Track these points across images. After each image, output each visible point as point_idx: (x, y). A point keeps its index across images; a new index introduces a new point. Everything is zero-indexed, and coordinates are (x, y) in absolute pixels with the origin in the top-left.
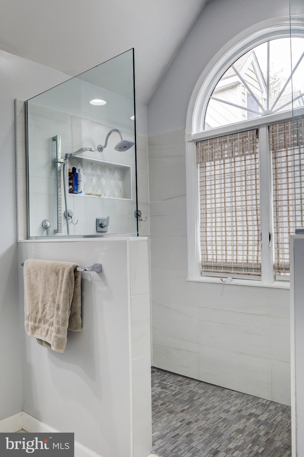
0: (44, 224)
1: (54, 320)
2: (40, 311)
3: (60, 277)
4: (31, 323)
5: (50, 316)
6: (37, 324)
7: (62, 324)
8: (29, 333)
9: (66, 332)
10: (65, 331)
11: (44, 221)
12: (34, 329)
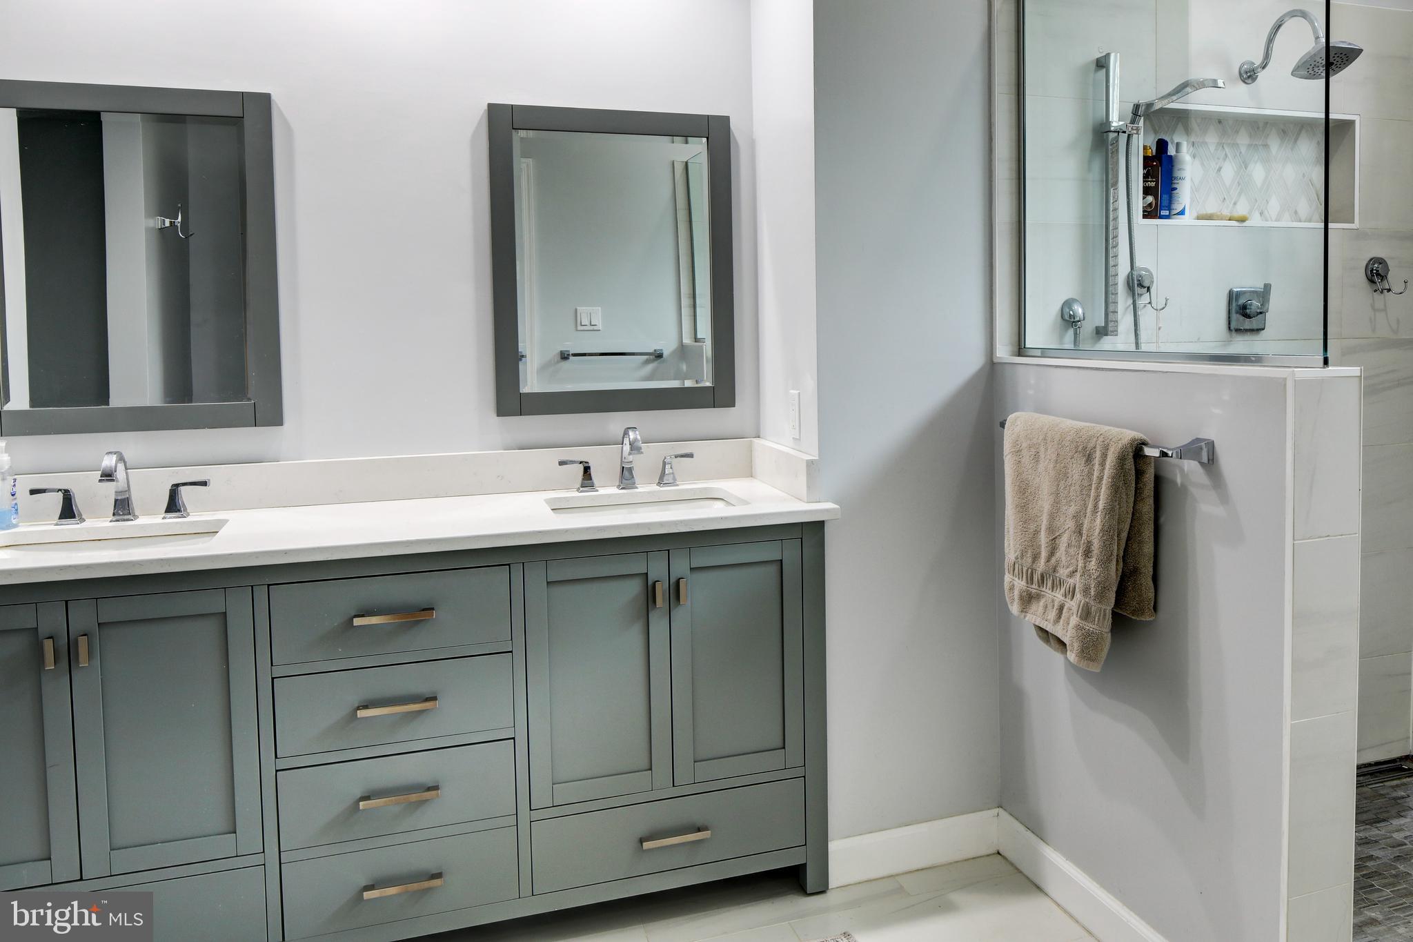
0: (1068, 310)
1: (1077, 580)
2: (1044, 554)
3: (1097, 467)
4: (1020, 584)
5: (1069, 570)
6: (1034, 586)
7: (1096, 596)
8: (1015, 609)
9: (1107, 617)
10: (1105, 615)
11: (1068, 304)
12: (1028, 599)
